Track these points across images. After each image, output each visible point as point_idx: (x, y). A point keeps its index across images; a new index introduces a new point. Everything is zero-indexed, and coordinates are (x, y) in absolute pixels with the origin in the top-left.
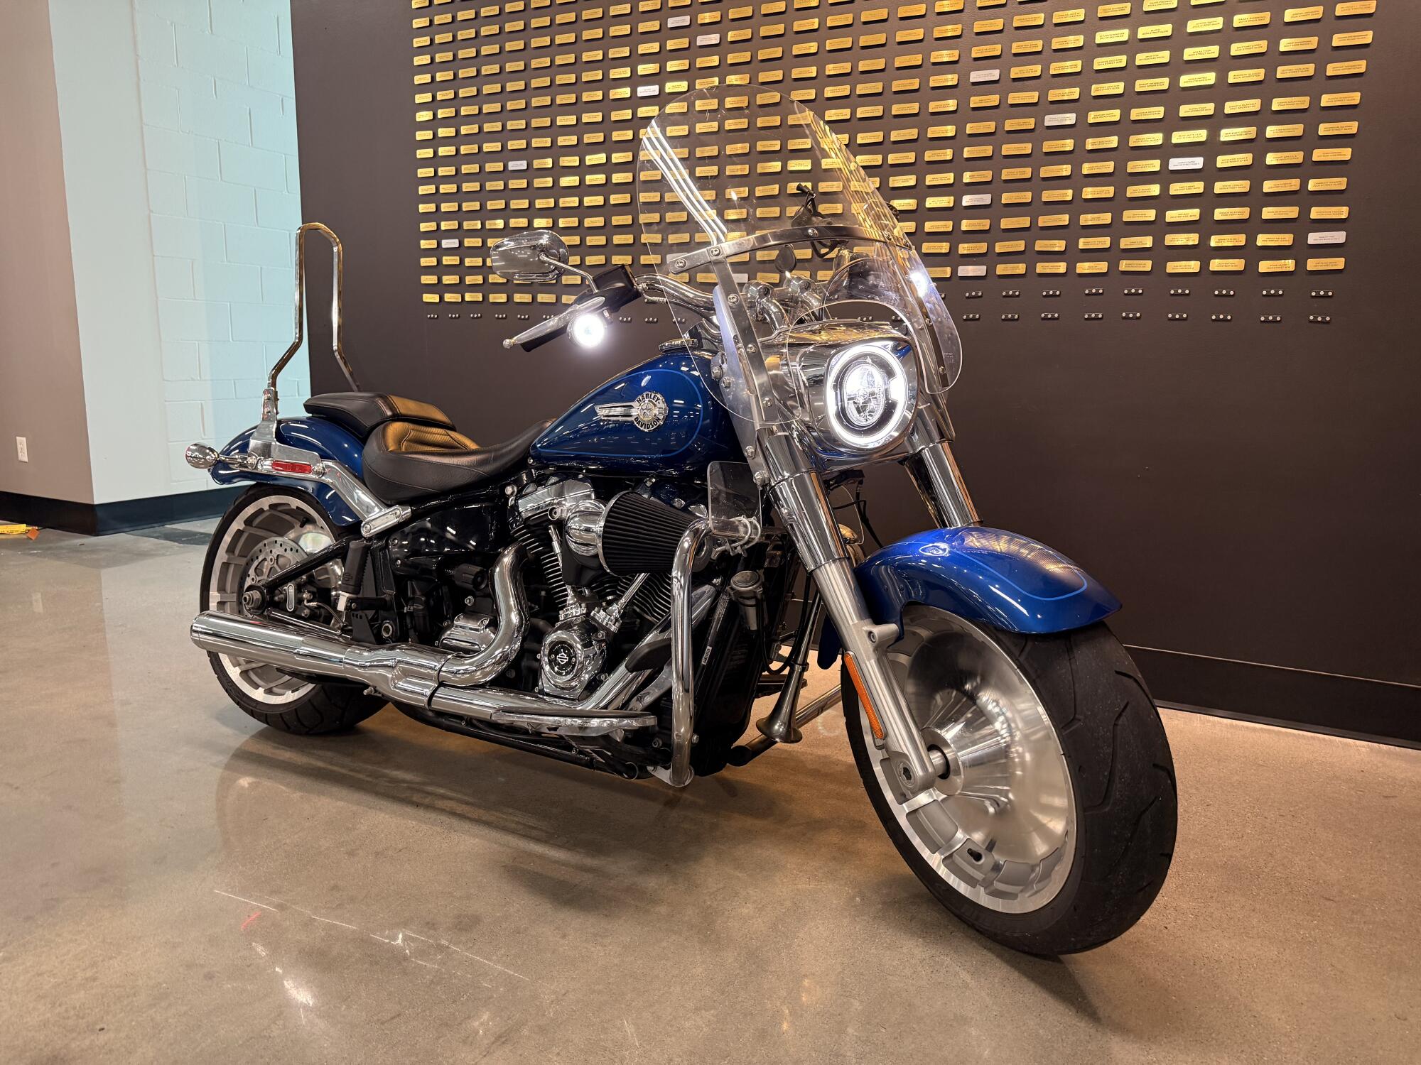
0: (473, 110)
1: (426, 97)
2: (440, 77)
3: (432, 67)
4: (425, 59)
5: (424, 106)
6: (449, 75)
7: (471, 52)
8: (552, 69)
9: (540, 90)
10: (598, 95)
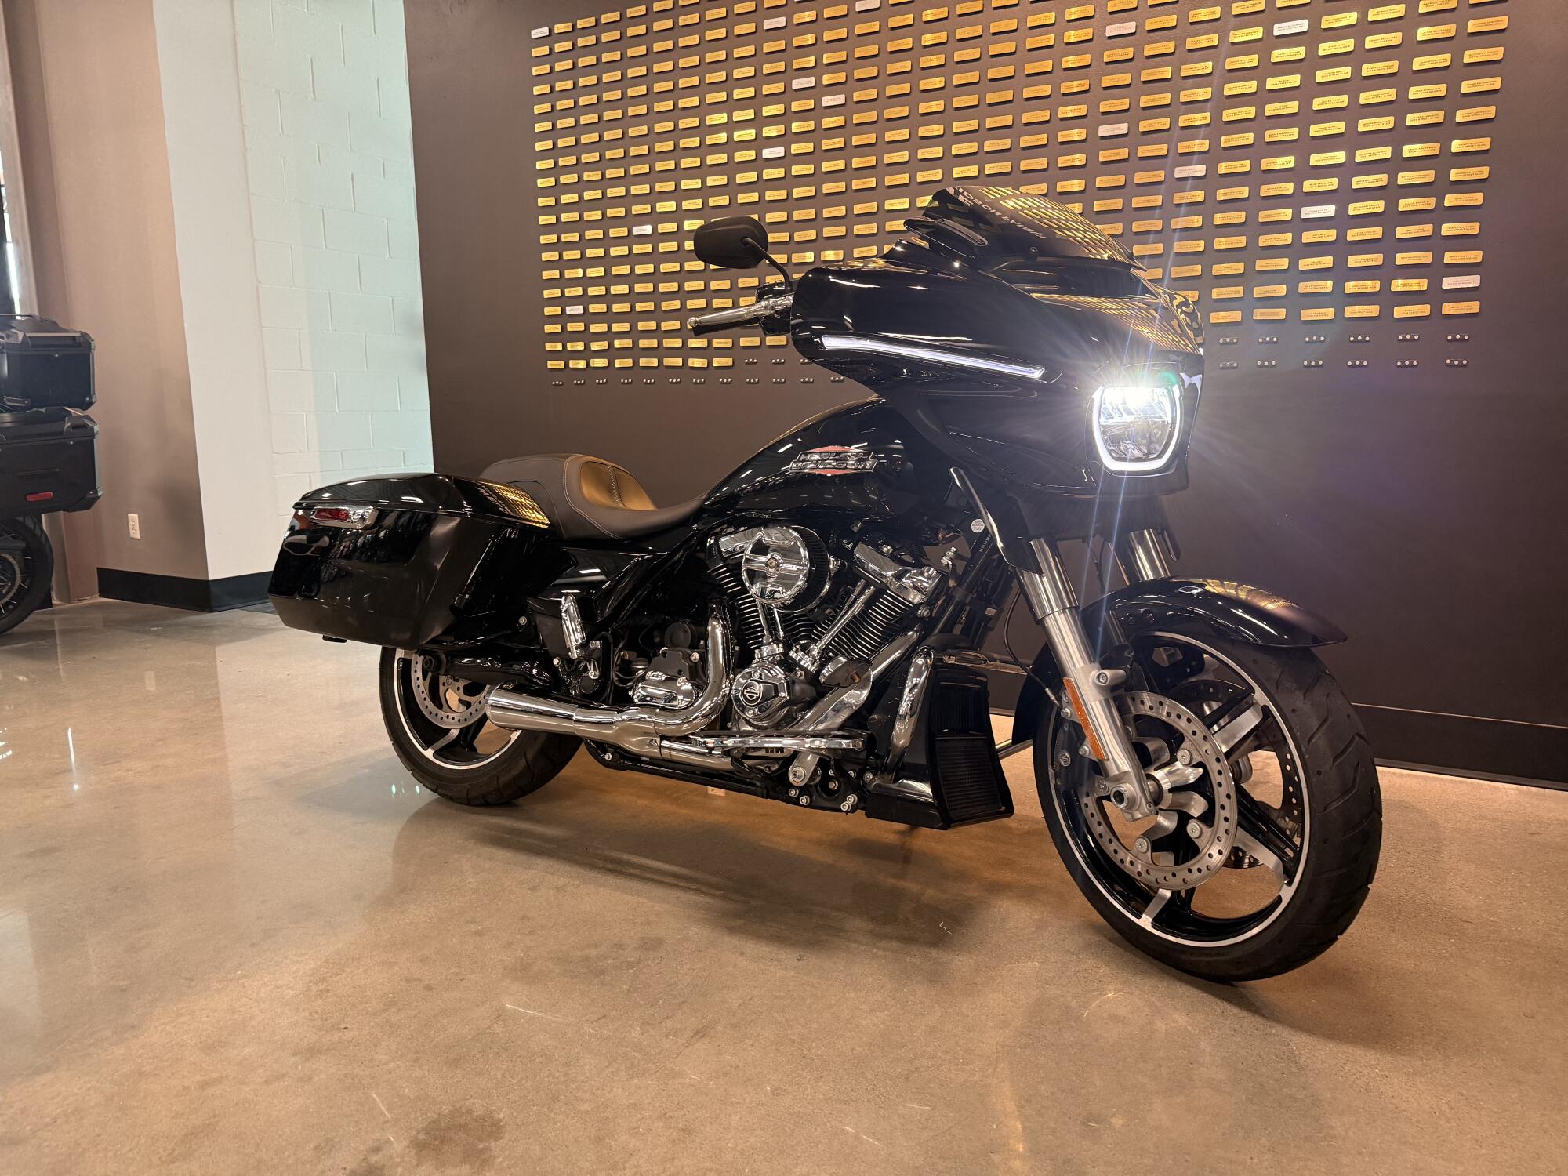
0: (595, 175)
1: (550, 163)
2: (561, 143)
3: (553, 133)
4: (546, 126)
5: (545, 173)
6: (571, 141)
7: (593, 118)
8: (676, 134)
9: (665, 155)
10: (722, 158)
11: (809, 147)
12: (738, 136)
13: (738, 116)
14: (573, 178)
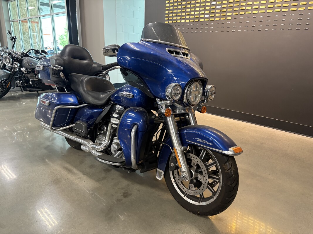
0: (176, 18)
1: (168, 15)
2: (170, 12)
3: (169, 10)
4: (168, 8)
5: (167, 17)
6: (172, 12)
7: (176, 8)
9: (188, 15)
10: (198, 16)
11: (213, 15)
12: (201, 12)
13: (201, 9)
14: (172, 18)
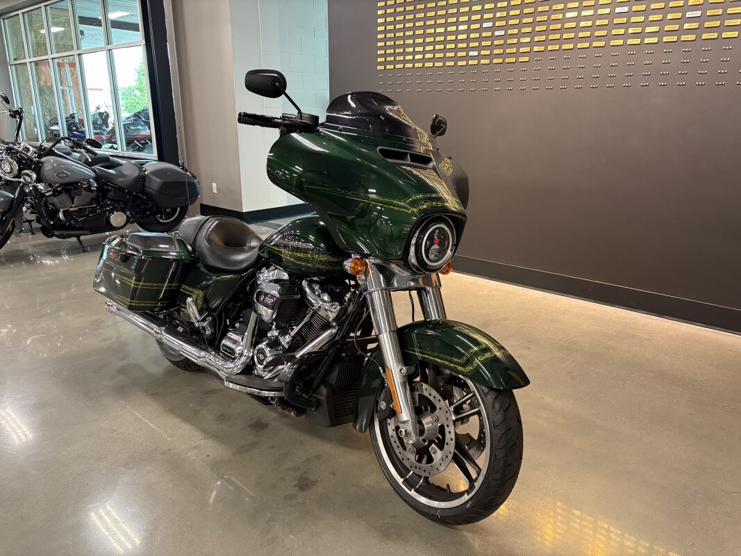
0: (402, 58)
4: (382, 36)
6: (392, 43)
7: (401, 34)
8: (434, 43)
9: (429, 52)
10: (453, 54)
11: (488, 52)
12: (460, 46)
13: (460, 37)
14: (392, 59)
